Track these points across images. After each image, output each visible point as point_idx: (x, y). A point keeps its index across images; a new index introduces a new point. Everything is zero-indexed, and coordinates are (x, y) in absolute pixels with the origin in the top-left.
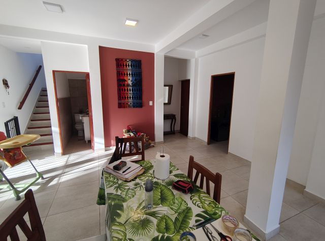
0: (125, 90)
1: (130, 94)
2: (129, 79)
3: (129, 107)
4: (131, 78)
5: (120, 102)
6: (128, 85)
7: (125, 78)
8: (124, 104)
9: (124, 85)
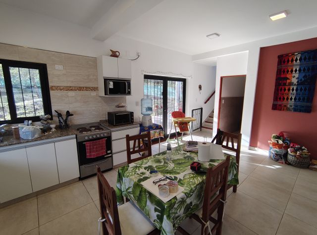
0: (285, 90)
1: (293, 94)
2: (294, 77)
3: (288, 109)
4: (297, 75)
5: (276, 103)
6: (291, 84)
7: (288, 76)
8: (280, 105)
9: (285, 84)
